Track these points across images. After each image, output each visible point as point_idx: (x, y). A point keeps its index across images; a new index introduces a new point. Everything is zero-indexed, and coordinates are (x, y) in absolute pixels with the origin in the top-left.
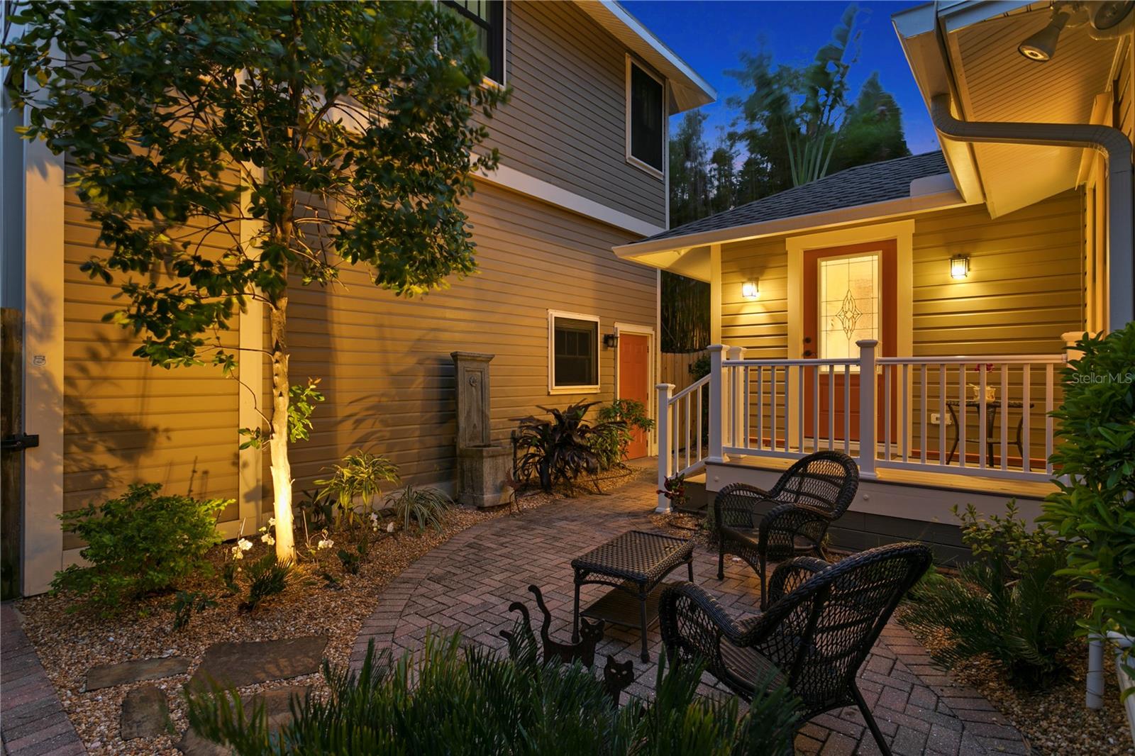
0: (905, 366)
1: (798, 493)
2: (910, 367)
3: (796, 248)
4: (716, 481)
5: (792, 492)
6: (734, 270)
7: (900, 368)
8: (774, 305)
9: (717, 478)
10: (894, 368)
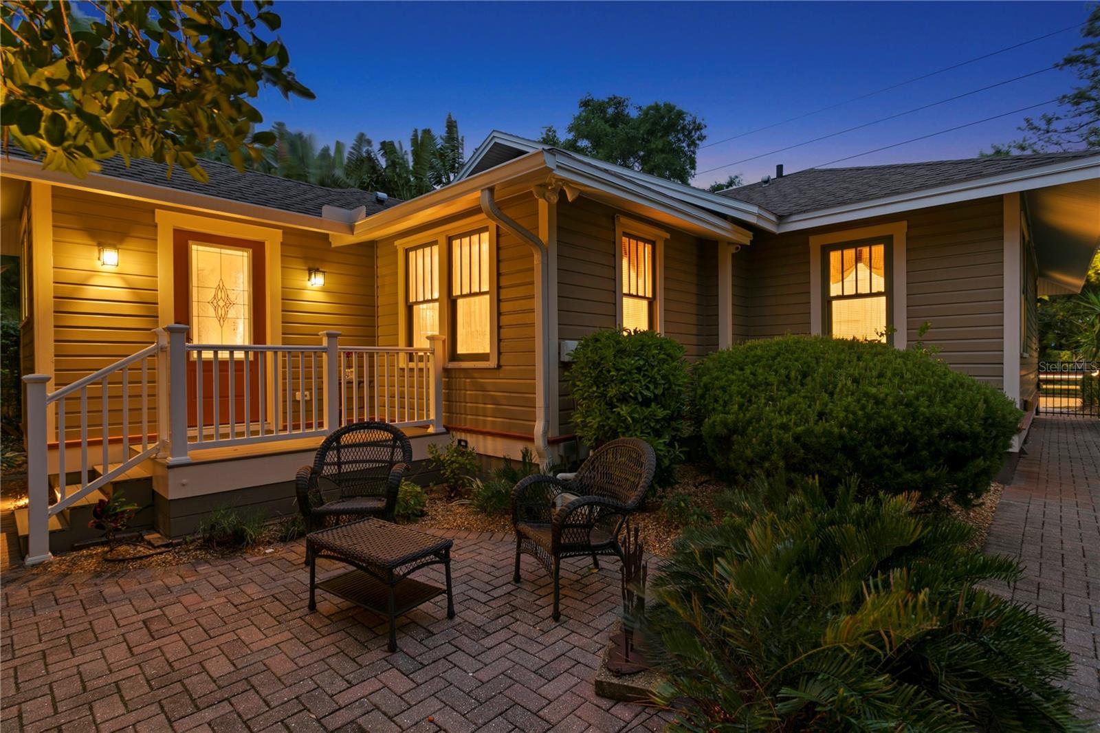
0: (276, 353)
1: (339, 464)
2: (280, 354)
3: (167, 222)
4: (183, 485)
5: (333, 464)
6: (76, 227)
7: (269, 355)
8: (140, 281)
9: (184, 481)
10: (264, 354)
